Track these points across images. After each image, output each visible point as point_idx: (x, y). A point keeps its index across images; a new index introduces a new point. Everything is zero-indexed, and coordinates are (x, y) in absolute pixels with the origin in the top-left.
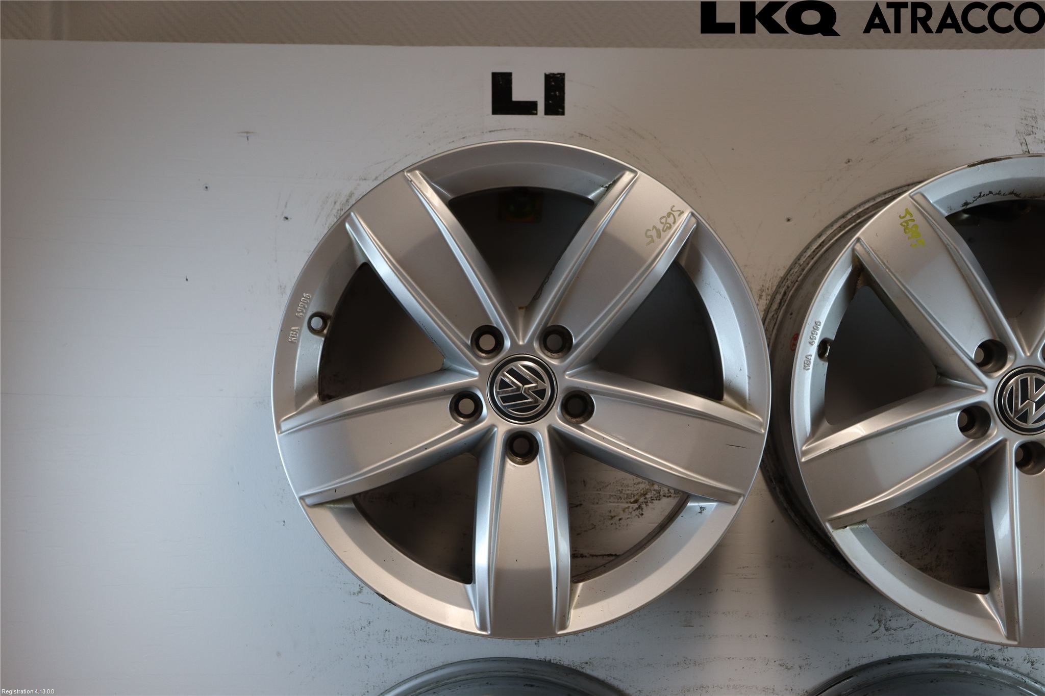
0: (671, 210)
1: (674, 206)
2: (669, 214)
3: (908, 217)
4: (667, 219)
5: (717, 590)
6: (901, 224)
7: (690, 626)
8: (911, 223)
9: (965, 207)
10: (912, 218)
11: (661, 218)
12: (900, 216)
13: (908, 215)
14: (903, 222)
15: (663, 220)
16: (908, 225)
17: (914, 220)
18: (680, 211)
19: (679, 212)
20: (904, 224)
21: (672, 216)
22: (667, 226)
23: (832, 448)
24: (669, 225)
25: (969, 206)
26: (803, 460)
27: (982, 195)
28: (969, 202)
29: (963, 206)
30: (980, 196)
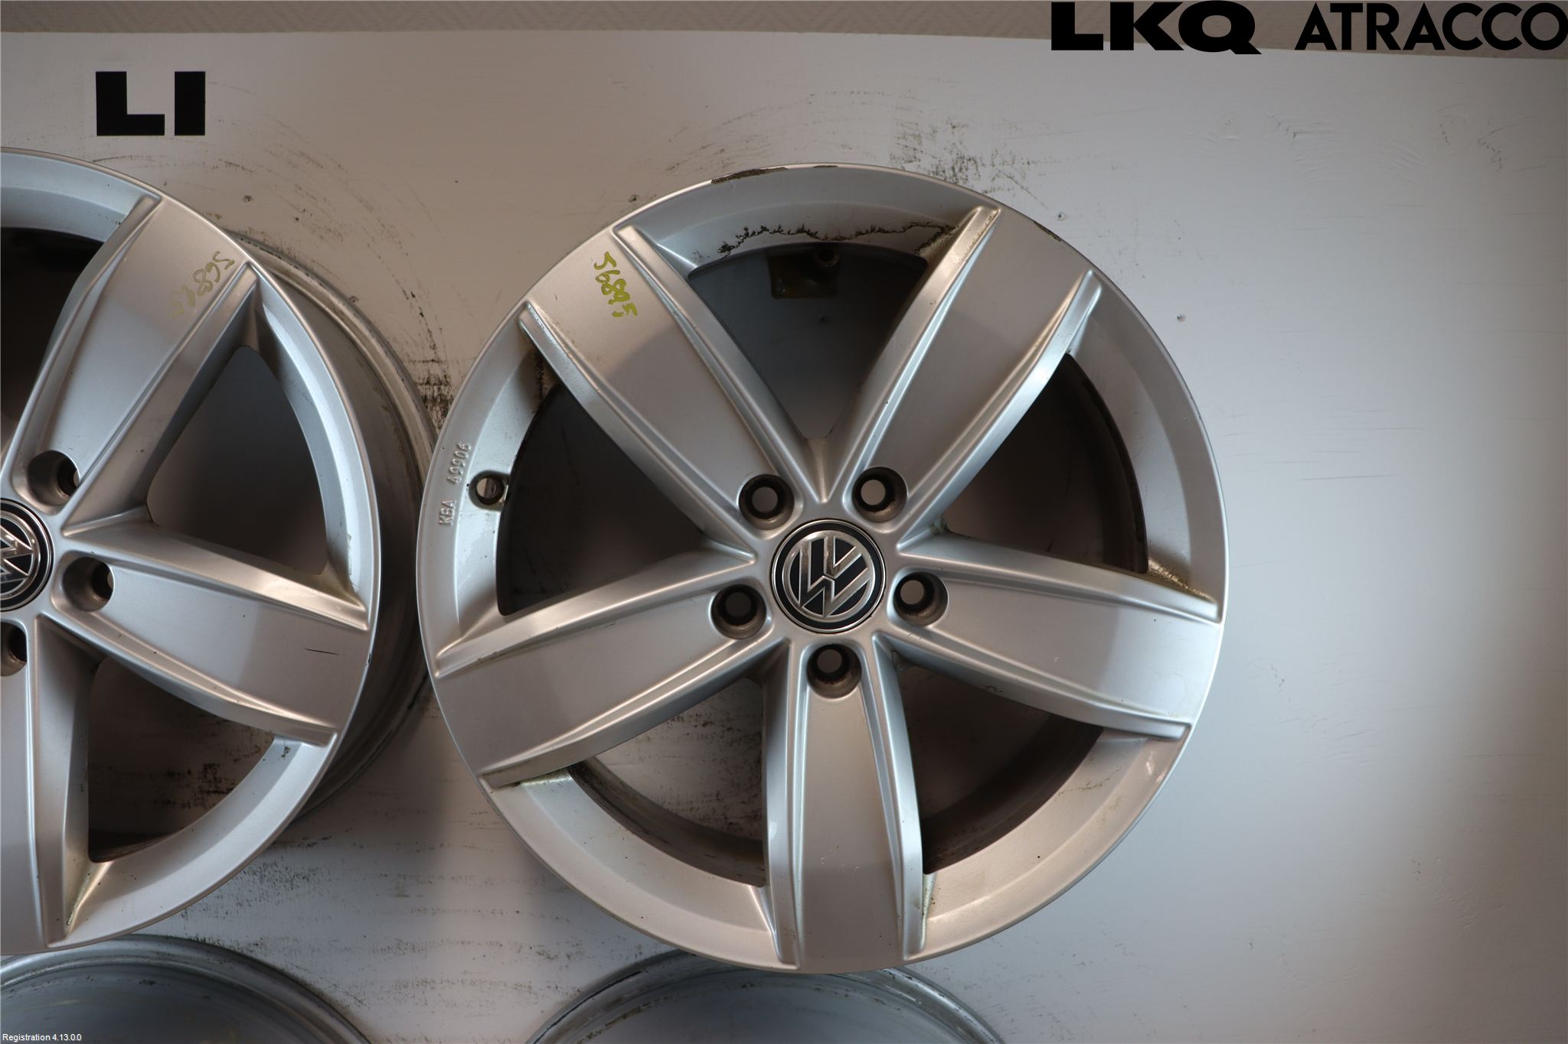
0: (214, 259)
1: (218, 253)
2: (209, 267)
3: (609, 267)
4: (205, 276)
5: (442, 845)
6: (597, 279)
7: (404, 896)
8: (613, 278)
9: (726, 253)
10: (615, 269)
11: (196, 273)
12: (595, 265)
13: (608, 262)
14: (601, 275)
15: (200, 277)
16: (608, 280)
17: (618, 272)
18: (228, 260)
19: (226, 263)
20: (602, 278)
21: (214, 268)
22: (206, 286)
23: (482, 657)
24: (208, 285)
25: (733, 252)
26: (437, 674)
27: (750, 232)
28: (730, 244)
29: (722, 252)
30: (747, 235)
